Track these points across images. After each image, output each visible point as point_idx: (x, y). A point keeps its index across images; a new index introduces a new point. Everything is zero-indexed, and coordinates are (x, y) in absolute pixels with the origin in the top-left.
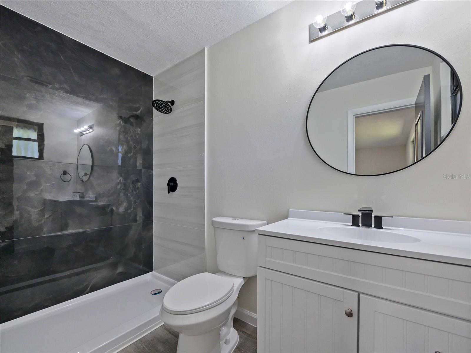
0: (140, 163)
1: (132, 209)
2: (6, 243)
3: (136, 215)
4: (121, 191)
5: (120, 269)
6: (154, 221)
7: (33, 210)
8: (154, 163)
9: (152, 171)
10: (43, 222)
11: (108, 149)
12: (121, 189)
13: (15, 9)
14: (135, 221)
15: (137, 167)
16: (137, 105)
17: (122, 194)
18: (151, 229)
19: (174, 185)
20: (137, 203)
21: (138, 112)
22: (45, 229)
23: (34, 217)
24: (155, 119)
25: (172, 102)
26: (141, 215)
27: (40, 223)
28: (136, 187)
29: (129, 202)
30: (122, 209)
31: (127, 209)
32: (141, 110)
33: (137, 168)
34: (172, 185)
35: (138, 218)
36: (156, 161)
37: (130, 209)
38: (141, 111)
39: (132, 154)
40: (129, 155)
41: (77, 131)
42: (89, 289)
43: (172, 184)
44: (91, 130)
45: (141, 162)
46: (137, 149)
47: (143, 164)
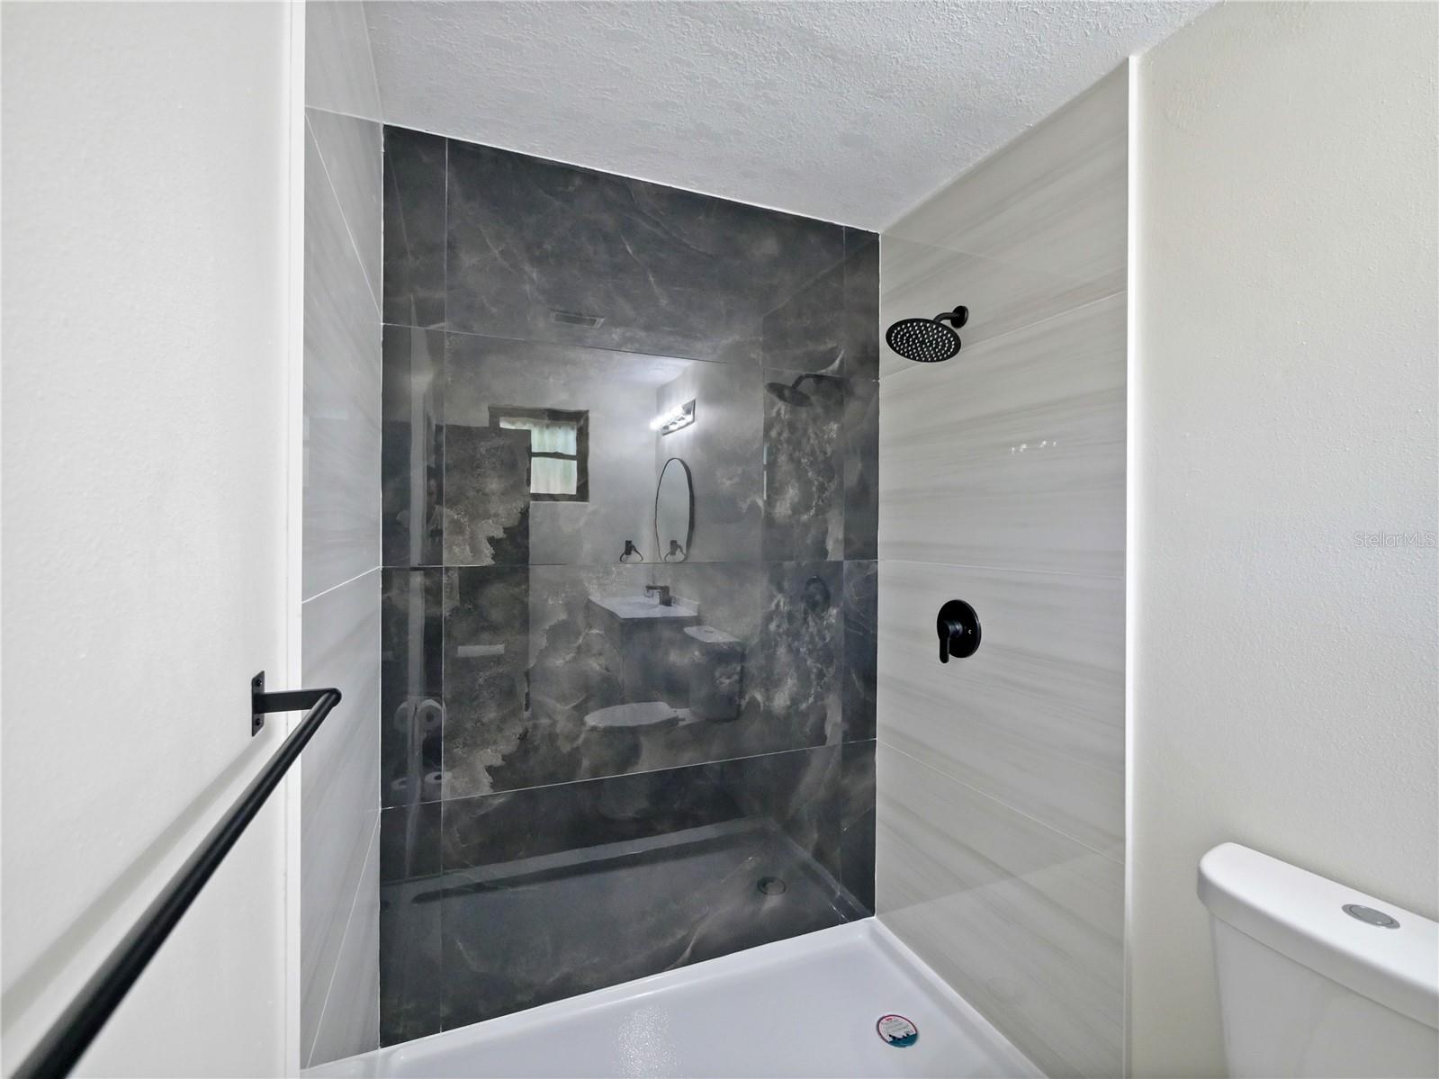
0: (837, 541)
1: (811, 700)
2: (502, 800)
3: (823, 719)
4: (779, 639)
5: (773, 901)
6: (880, 739)
7: (559, 707)
8: (882, 536)
9: (874, 564)
10: (580, 741)
11: (744, 506)
12: (779, 635)
13: (524, 149)
14: (820, 738)
15: (829, 556)
16: (830, 345)
17: (782, 651)
18: (868, 768)
19: (965, 631)
20: (826, 679)
21: (831, 368)
22: (586, 763)
23: (563, 726)
24: (884, 381)
25: (959, 316)
26: (839, 719)
27: (575, 745)
28: (825, 623)
29: (804, 677)
30: (781, 700)
31: (795, 701)
32: (840, 357)
33: (828, 560)
34: (957, 632)
35: (828, 730)
36: (886, 532)
37: (806, 697)
38: (842, 362)
39: (812, 512)
40: (805, 517)
41: (656, 424)
42: (689, 950)
43: (959, 627)
44: (689, 418)
45: (841, 536)
46: (827, 494)
47: (847, 542)
